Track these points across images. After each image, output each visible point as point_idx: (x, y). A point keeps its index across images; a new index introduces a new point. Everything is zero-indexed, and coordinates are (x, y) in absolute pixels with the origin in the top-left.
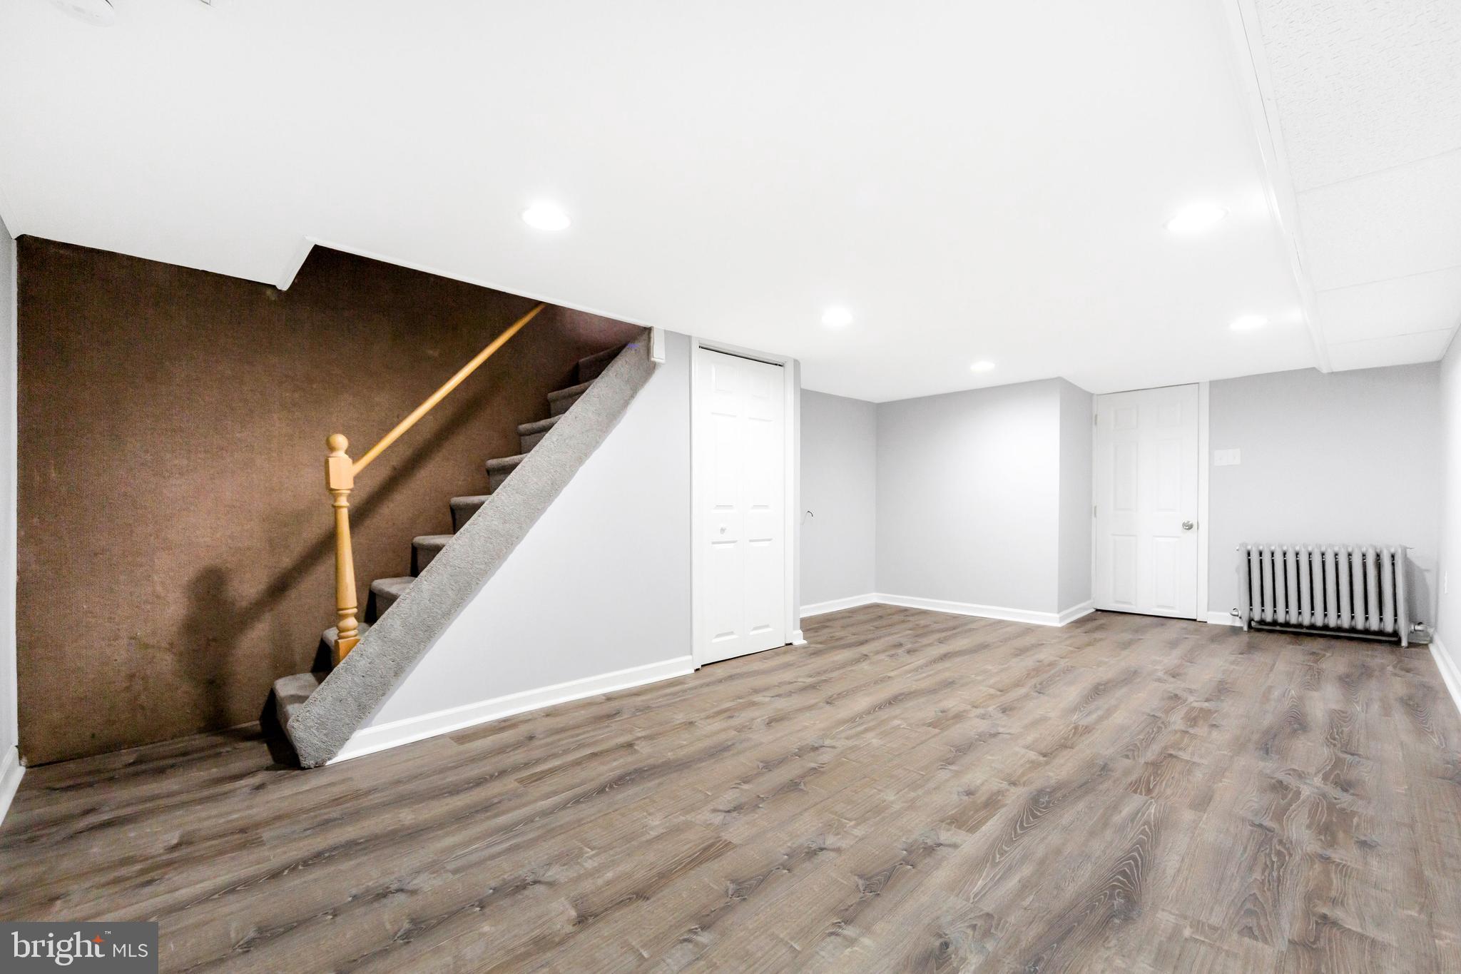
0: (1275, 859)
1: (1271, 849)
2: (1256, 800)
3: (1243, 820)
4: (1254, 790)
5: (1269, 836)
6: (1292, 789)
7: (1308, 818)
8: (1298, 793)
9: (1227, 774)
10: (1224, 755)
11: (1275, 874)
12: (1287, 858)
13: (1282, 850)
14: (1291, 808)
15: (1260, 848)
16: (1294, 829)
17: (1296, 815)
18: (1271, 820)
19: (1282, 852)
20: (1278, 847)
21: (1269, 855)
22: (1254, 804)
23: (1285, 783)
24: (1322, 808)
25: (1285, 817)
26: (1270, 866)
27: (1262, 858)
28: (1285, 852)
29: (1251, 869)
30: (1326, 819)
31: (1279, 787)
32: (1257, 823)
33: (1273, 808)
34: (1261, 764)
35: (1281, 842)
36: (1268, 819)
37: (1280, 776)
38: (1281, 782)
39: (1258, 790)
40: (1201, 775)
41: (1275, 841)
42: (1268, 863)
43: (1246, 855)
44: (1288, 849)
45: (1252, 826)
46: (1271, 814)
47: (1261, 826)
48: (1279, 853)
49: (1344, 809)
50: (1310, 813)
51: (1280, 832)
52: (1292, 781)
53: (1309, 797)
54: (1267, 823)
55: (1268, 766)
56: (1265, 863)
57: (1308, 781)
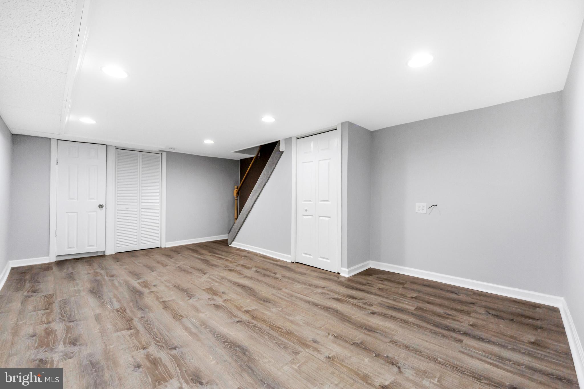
0: (64, 315)
1: (67, 316)
2: (80, 330)
3: (80, 320)
4: (84, 333)
5: (69, 320)
6: (68, 344)
7: (57, 334)
8: (64, 343)
9: (100, 334)
10: (111, 345)
11: (63, 311)
12: (61, 317)
13: (63, 318)
14: (65, 334)
15: (70, 315)
16: (61, 327)
17: (62, 333)
18: (71, 326)
19: (62, 317)
20: (65, 318)
21: (66, 315)
22: (80, 328)
23: (72, 346)
24: (52, 343)
25: (66, 329)
26: (65, 312)
27: (68, 313)
28: (62, 318)
29: (70, 309)
30: (49, 338)
31: (74, 342)
32: (75, 322)
33: (72, 330)
34: (89, 351)
35: (64, 320)
36: (72, 325)
37: (76, 349)
38: (74, 345)
39: (82, 335)
40: (109, 327)
41: (66, 319)
42: (66, 313)
43: (73, 311)
44: (61, 319)
45: (76, 320)
46: (72, 328)
47: (73, 321)
48: (64, 317)
49: (41, 347)
50: (57, 337)
51: (66, 323)
52: (70, 349)
53: (59, 344)
54: (72, 324)
55: (86, 351)
56: (67, 312)
57: (61, 354)
